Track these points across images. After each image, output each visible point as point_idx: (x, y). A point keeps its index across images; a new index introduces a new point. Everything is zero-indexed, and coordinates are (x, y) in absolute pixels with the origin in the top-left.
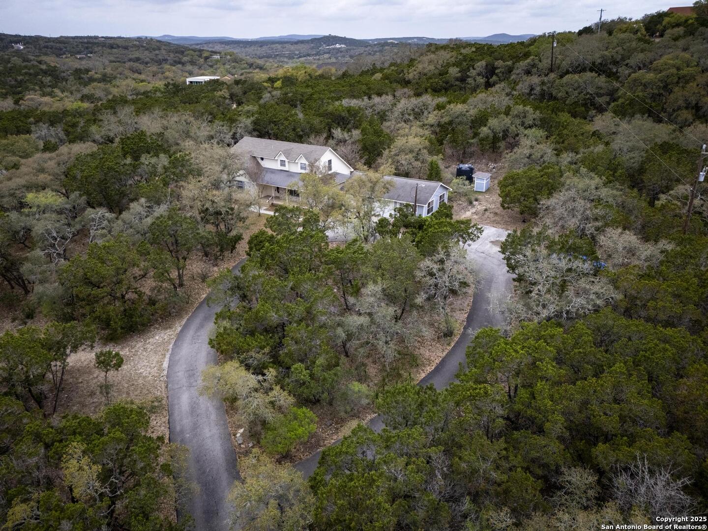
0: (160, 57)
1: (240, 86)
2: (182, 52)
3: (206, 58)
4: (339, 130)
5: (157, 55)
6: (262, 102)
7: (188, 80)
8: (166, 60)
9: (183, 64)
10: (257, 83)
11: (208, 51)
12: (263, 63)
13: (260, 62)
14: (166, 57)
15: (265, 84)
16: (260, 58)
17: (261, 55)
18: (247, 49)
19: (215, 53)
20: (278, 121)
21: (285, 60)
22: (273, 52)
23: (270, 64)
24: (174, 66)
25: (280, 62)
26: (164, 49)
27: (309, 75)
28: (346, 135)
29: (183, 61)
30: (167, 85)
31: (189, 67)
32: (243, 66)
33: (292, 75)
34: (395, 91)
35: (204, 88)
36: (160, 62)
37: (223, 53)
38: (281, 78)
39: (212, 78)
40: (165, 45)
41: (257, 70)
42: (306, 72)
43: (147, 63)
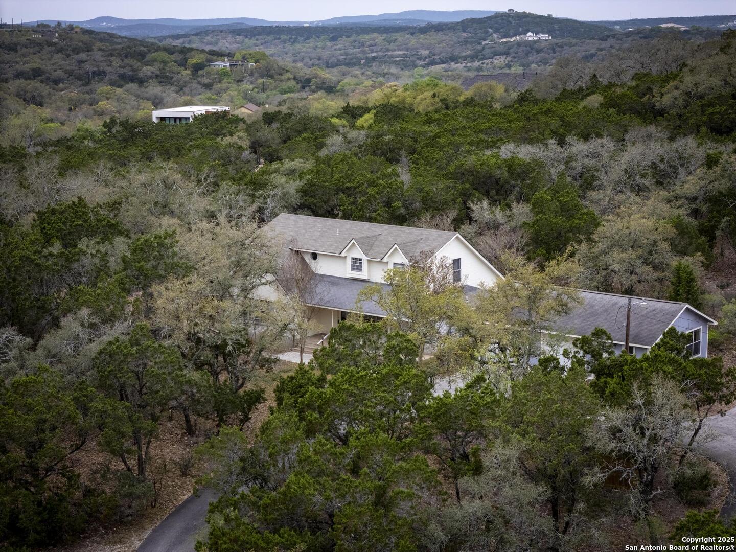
0: (88, 67)
1: (275, 125)
2: (142, 56)
3: (197, 68)
4: (485, 203)
5: (81, 62)
6: (323, 153)
7: (156, 114)
8: (100, 74)
9: (141, 82)
10: (318, 118)
11: (203, 51)
12: (334, 79)
13: (329, 75)
14: (104, 67)
15: (335, 121)
16: (329, 66)
17: (334, 60)
18: (298, 46)
19: (220, 55)
20: (355, 188)
21: (394, 70)
22: (364, 52)
23: (354, 80)
24: (120, 86)
25: (376, 74)
26: (100, 49)
27: (443, 101)
28: (499, 215)
29: (141, 75)
30: (108, 126)
31: (154, 89)
32: (284, 86)
33: (403, 101)
34: (626, 131)
35: (194, 129)
36: (86, 79)
37: (238, 56)
38: (375, 107)
39: (212, 109)
40: (102, 40)
41: (320, 93)
42: (434, 96)
43: (56, 82)
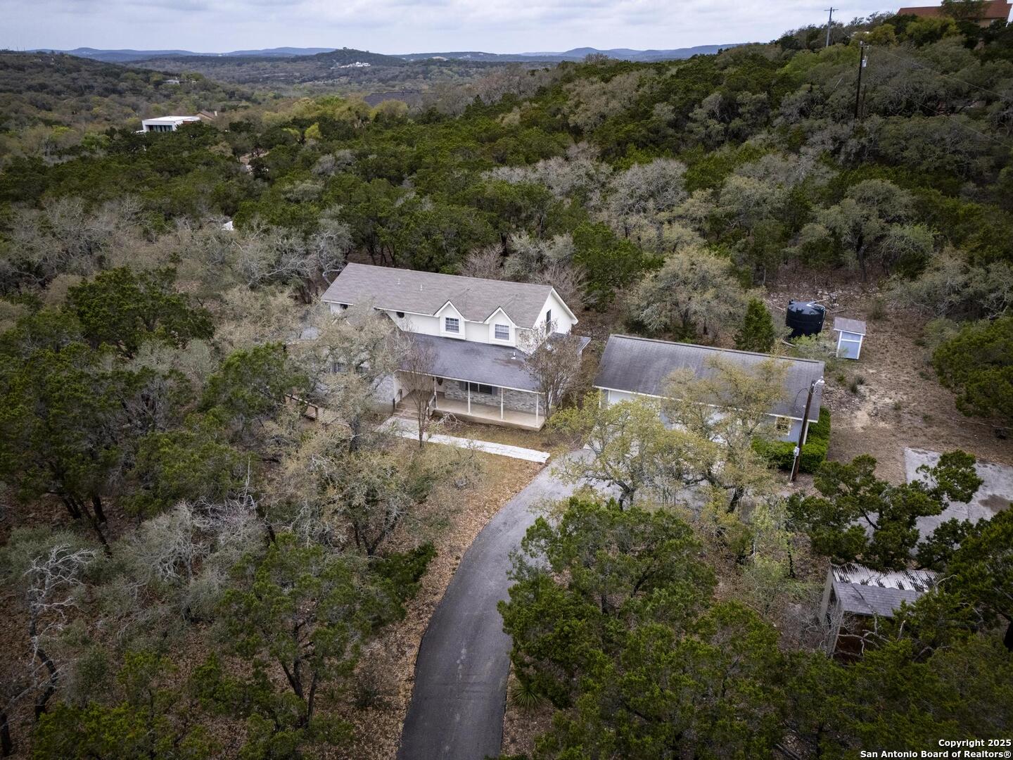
0: (81, 83)
2: (117, 75)
3: (158, 84)
4: (522, 234)
5: (74, 79)
7: (144, 123)
8: (90, 88)
9: (120, 93)
11: (159, 72)
13: (245, 89)
14: (91, 82)
15: (291, 131)
16: (242, 83)
17: (242, 79)
18: (217, 69)
19: (172, 75)
21: (282, 85)
22: (260, 74)
24: (106, 97)
26: (86, 70)
28: (543, 246)
29: (119, 88)
30: (109, 134)
31: (132, 99)
32: (219, 96)
35: (182, 137)
36: (80, 91)
37: (184, 76)
39: (187, 119)
40: (86, 64)
41: (247, 103)
43: (59, 93)
